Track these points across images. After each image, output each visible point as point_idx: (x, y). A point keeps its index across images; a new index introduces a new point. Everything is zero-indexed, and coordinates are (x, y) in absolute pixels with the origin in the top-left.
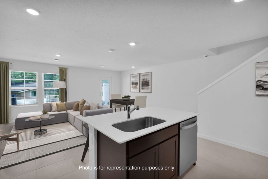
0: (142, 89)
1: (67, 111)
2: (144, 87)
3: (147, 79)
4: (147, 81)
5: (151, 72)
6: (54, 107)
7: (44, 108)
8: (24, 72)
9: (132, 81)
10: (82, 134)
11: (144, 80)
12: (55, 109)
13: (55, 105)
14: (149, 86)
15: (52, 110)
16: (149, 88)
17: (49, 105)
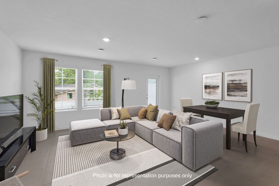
0: (228, 95)
1: (131, 119)
2: (232, 93)
3: (240, 80)
4: (240, 83)
5: (252, 70)
6: (114, 114)
7: (102, 115)
8: (63, 68)
9: (205, 83)
10: (171, 159)
11: (234, 82)
12: (116, 116)
13: (116, 112)
14: (247, 91)
15: (113, 118)
16: (247, 95)
17: (108, 111)
